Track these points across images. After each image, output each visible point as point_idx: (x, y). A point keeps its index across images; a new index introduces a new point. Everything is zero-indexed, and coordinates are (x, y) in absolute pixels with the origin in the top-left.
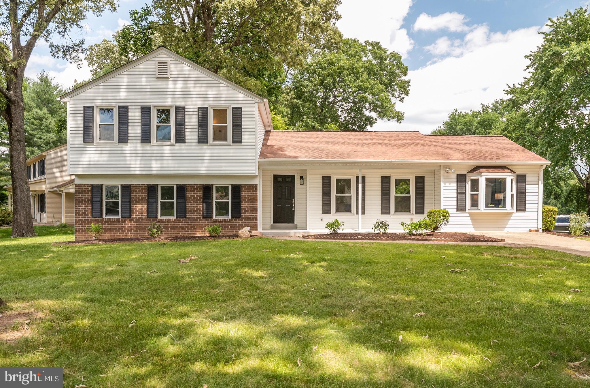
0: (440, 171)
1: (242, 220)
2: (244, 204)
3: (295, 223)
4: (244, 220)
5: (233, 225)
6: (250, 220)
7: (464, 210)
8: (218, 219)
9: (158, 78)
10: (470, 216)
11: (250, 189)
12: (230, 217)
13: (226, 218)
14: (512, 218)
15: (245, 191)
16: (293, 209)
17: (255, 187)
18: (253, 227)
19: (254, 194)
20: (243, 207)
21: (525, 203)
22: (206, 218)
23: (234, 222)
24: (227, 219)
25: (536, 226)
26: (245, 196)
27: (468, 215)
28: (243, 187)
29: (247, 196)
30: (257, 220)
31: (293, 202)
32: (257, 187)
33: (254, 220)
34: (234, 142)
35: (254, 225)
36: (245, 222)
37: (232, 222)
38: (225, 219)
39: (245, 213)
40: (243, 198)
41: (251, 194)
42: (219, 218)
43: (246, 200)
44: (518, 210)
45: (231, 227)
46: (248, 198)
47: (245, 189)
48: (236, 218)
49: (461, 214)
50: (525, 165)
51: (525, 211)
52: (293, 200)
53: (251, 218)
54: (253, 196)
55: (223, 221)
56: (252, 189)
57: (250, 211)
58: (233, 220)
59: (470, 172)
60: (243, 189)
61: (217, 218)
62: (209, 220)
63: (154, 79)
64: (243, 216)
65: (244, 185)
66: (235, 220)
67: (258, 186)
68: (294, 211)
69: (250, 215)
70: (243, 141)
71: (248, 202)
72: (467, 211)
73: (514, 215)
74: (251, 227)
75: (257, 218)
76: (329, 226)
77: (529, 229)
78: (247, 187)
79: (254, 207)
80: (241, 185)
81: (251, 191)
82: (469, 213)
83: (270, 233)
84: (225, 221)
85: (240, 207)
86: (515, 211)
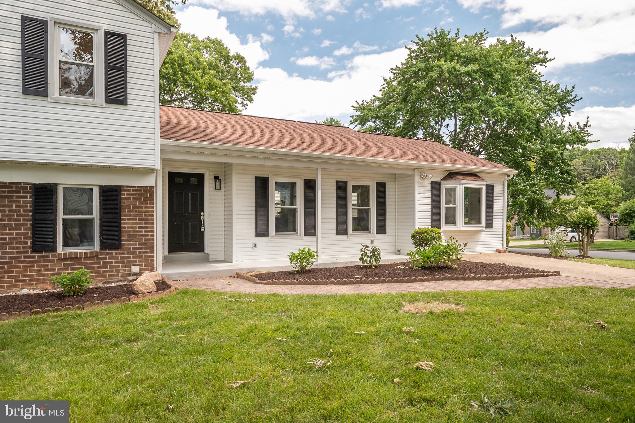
0: (412, 175)
1: (123, 254)
2: (126, 224)
3: (206, 251)
4: (128, 253)
5: (104, 263)
6: (140, 253)
7: (439, 227)
8: (70, 254)
10: (445, 235)
11: (139, 195)
12: (97, 247)
13: (89, 251)
14: (482, 236)
15: (129, 199)
16: (202, 230)
17: (149, 191)
18: (146, 265)
19: (147, 203)
20: (125, 228)
21: (493, 218)
22: (41, 251)
23: (105, 258)
24: (91, 253)
25: (501, 245)
26: (130, 207)
28: (125, 190)
29: (134, 207)
30: (153, 252)
31: (202, 217)
32: (153, 191)
33: (147, 253)
34: (110, 100)
35: (147, 261)
36: (130, 257)
37: (101, 259)
38: (86, 253)
39: (130, 240)
40: (125, 211)
41: (142, 203)
42: (73, 251)
43: (130, 215)
44: (487, 227)
45: (98, 268)
46: (136, 211)
47: (128, 195)
48: (110, 249)
51: (493, 227)
52: (202, 214)
53: (141, 248)
54: (146, 207)
55: (80, 258)
56: (144, 195)
57: (140, 236)
58: (103, 254)
59: (444, 179)
60: (125, 194)
61: (68, 252)
62: (48, 256)
64: (124, 245)
65: (127, 187)
66: (107, 254)
67: (155, 189)
68: (204, 232)
69: (139, 244)
70: (129, 102)
71: (136, 219)
72: (442, 229)
73: (483, 233)
74: (141, 265)
75: (153, 248)
76: (293, 257)
77: (495, 249)
78: (133, 190)
79: (147, 227)
80: (120, 187)
81: (141, 199)
83: (180, 274)
84: (87, 256)
85: (120, 228)
86: (484, 229)
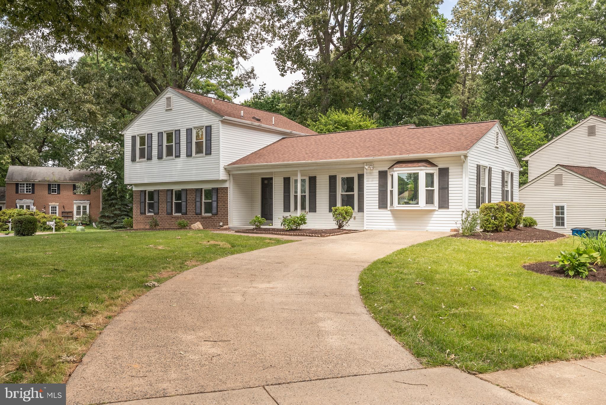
1: (218, 217)
2: (219, 204)
4: (220, 217)
6: (223, 217)
7: (386, 207)
9: (166, 110)
10: (393, 214)
11: (223, 191)
14: (434, 216)
15: (220, 193)
17: (226, 189)
20: (219, 206)
21: (448, 200)
22: (198, 215)
26: (220, 197)
27: (389, 212)
28: (219, 189)
30: (228, 217)
33: (225, 217)
34: (207, 154)
35: (225, 221)
36: (220, 219)
37: (212, 219)
38: (208, 216)
39: (220, 211)
41: (224, 195)
43: (220, 200)
44: (440, 207)
45: (211, 222)
46: (222, 198)
47: (220, 191)
48: (215, 215)
49: (383, 212)
50: (447, 157)
51: (448, 208)
53: (224, 215)
54: (225, 197)
57: (223, 209)
59: (390, 168)
61: (204, 215)
62: (199, 217)
63: (165, 111)
64: (219, 213)
66: (214, 217)
67: (228, 189)
69: (223, 213)
70: (212, 153)
71: (222, 202)
72: (389, 209)
73: (436, 213)
74: (223, 222)
77: (450, 228)
78: (221, 189)
79: (225, 205)
81: (224, 193)
82: (391, 210)
84: (208, 218)
86: (437, 209)
